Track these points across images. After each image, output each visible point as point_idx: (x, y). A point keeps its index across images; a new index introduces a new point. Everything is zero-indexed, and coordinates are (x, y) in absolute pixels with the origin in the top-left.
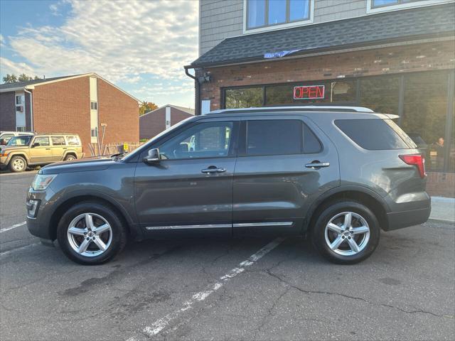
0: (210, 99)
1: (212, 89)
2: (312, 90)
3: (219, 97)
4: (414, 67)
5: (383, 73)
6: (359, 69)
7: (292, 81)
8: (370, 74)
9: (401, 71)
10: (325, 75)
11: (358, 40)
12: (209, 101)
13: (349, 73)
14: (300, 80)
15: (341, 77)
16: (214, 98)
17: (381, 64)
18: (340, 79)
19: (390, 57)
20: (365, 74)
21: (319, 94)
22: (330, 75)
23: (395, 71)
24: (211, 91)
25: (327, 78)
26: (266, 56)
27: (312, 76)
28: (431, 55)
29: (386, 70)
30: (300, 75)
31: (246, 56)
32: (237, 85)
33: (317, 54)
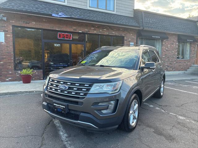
0: (4, 31)
1: (6, 25)
2: (67, 35)
3: (12, 31)
4: (103, 33)
5: (95, 33)
6: (87, 30)
7: (59, 30)
8: (90, 33)
9: (100, 33)
10: (74, 30)
11: (91, 19)
12: (4, 33)
13: (83, 31)
14: (63, 30)
15: (80, 32)
16: (7, 31)
17: (94, 30)
19: (96, 28)
20: (89, 32)
21: (69, 37)
22: (76, 30)
23: (98, 33)
24: (5, 27)
25: (75, 31)
26: (53, 15)
27: (68, 29)
28: (108, 30)
29: (95, 32)
30: (63, 28)
31: (39, 12)
32: (25, 26)
33: (76, 20)
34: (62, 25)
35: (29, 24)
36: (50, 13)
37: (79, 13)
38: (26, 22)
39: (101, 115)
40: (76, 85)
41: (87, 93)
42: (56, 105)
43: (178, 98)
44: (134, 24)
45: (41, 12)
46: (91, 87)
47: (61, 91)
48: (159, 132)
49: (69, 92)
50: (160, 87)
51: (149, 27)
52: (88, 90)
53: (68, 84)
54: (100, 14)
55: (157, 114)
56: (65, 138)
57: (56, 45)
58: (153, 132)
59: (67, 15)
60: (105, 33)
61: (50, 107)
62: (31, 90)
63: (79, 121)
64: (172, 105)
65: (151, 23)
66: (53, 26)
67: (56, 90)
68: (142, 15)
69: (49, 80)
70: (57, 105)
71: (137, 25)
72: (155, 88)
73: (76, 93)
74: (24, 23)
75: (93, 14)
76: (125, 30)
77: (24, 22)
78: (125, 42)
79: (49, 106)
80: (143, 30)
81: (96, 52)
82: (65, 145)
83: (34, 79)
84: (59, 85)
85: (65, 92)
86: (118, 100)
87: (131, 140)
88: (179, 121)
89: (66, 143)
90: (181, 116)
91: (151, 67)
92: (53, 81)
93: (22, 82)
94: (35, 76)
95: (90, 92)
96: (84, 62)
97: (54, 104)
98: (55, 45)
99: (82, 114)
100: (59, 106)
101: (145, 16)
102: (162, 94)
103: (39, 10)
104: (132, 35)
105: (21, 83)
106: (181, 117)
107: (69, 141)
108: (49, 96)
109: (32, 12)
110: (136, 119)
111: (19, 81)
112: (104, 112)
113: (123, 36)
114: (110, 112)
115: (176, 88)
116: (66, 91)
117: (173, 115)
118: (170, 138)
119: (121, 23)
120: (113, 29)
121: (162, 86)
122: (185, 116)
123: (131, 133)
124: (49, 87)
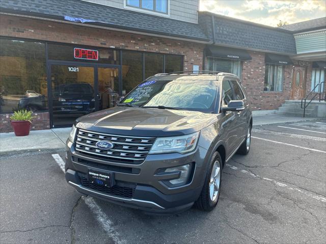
2: (89, 52)
4: (150, 49)
5: (136, 50)
6: (123, 44)
7: (76, 43)
8: (129, 48)
9: (145, 50)
10: (101, 44)
11: (130, 26)
13: (117, 45)
14: (83, 44)
15: (112, 47)
17: (135, 44)
18: (111, 48)
19: (139, 40)
20: (126, 48)
21: (94, 56)
22: (105, 44)
23: (142, 50)
25: (104, 46)
26: (67, 18)
27: (92, 42)
28: (157, 44)
29: (137, 48)
30: (83, 40)
31: (42, 13)
32: (17, 36)
33: (105, 28)
34: (81, 35)
35: (23, 32)
36: (60, 14)
37: (110, 15)
38: (19, 29)
39: (169, 188)
40: (127, 140)
41: (146, 154)
42: (93, 174)
43: (272, 154)
44: (199, 36)
45: (45, 13)
46: (152, 143)
47: (101, 151)
48: (252, 209)
49: (114, 153)
50: (246, 138)
51: (222, 41)
52: (148, 148)
53: (113, 139)
54: (145, 17)
55: (245, 180)
56: (109, 226)
57: (72, 69)
58: (244, 209)
59: (89, 19)
60: (152, 49)
61: (82, 178)
62: (32, 148)
63: (133, 199)
64: (264, 166)
65: (226, 34)
66: (66, 37)
67: (91, 149)
68: (212, 20)
69: (77, 133)
70: (95, 174)
71: (203, 37)
72: (241, 140)
73: (128, 155)
74: (14, 31)
75: (134, 18)
76: (186, 44)
77: (14, 29)
78: (186, 64)
79: (79, 177)
80: (213, 46)
81: (147, 84)
82: (111, 239)
83: (34, 128)
84: (97, 142)
85: (109, 153)
86: (194, 163)
87: (214, 224)
88: (278, 189)
89: (112, 235)
90: (280, 181)
91: (237, 109)
92: (85, 134)
93: (14, 133)
94: (36, 123)
95: (151, 152)
96: (128, 100)
97: (90, 173)
98: (70, 69)
99: (138, 188)
100: (99, 176)
101: (216, 22)
102: (248, 148)
103: (41, 8)
104: (196, 54)
105: (12, 135)
106: (280, 184)
107: (117, 231)
108: (80, 160)
109: (29, 12)
110: (217, 190)
111: (8, 132)
112: (173, 182)
113: (182, 54)
114: (182, 181)
115: (265, 138)
116: (109, 151)
117: (268, 181)
118: (270, 217)
119: (180, 34)
120: (165, 44)
121: (249, 135)
122: (286, 182)
123: (211, 212)
124: (79, 144)
